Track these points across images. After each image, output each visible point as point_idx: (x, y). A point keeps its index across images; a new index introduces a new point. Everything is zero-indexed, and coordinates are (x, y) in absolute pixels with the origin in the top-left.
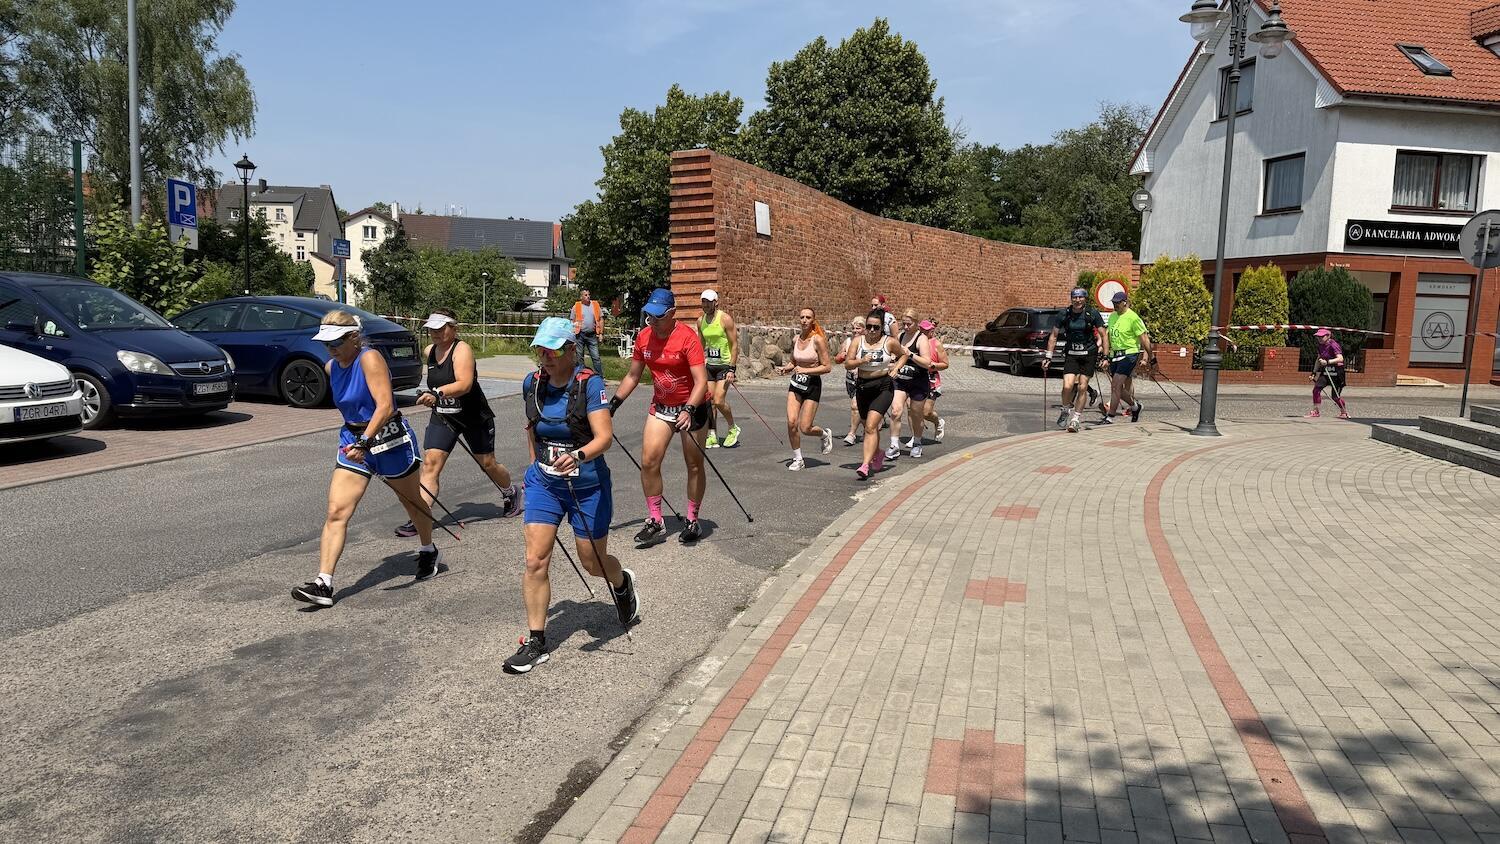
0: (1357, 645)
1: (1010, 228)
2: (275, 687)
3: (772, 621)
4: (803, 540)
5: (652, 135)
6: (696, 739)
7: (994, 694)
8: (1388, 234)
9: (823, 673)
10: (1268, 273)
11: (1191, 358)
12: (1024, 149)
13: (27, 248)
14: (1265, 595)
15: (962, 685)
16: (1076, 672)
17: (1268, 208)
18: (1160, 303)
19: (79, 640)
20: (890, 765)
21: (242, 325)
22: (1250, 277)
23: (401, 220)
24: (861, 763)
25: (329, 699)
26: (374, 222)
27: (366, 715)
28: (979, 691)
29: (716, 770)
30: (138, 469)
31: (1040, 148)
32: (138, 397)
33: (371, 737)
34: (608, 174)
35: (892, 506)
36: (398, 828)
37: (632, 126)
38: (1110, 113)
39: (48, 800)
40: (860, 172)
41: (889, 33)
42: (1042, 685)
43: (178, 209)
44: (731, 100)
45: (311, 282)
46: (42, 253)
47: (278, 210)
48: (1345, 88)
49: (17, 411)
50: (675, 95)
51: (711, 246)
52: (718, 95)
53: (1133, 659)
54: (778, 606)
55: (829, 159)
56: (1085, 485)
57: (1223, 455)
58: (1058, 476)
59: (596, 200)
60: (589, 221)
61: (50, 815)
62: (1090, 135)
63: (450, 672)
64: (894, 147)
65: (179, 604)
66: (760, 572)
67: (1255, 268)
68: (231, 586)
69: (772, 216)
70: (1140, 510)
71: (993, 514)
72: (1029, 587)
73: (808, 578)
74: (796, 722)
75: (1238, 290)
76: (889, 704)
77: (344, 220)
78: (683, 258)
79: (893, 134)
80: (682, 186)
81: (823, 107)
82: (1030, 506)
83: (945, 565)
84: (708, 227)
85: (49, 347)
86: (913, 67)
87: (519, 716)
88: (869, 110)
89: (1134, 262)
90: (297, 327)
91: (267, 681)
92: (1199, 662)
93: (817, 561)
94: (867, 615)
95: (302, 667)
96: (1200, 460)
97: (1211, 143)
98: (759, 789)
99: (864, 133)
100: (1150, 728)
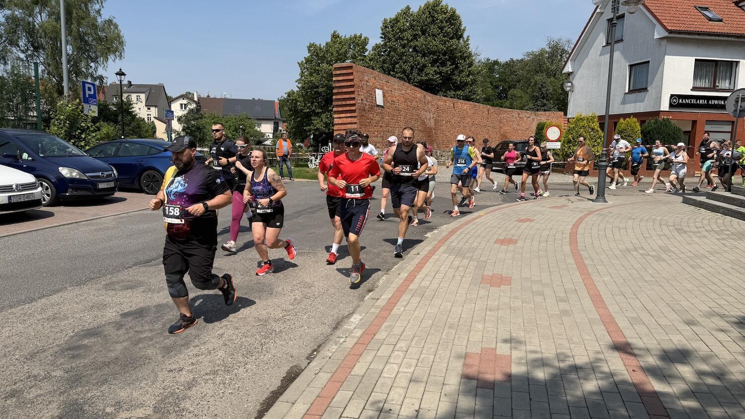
0: (675, 304)
1: (503, 101)
2: (141, 332)
3: (386, 296)
5: (324, 56)
6: (349, 354)
7: (496, 331)
8: (691, 101)
9: (411, 322)
10: (631, 121)
12: (509, 61)
13: (12, 117)
14: (630, 280)
15: (480, 326)
16: (536, 319)
17: (631, 89)
19: (43, 310)
20: (445, 365)
21: (121, 154)
22: (622, 124)
23: (199, 100)
24: (430, 364)
25: (168, 337)
26: (185, 102)
27: (186, 345)
28: (488, 329)
29: (359, 369)
30: (70, 226)
31: (517, 60)
32: (70, 190)
33: (189, 356)
34: (302, 77)
35: (445, 239)
36: (203, 399)
37: (314, 52)
38: (552, 42)
39: (30, 388)
40: (428, 74)
41: (442, 4)
42: (519, 325)
43: (87, 96)
44: (363, 38)
45: (155, 132)
46: (20, 119)
47: (137, 96)
48: (670, 28)
49: (10, 197)
50: (335, 36)
51: (354, 111)
52: (356, 35)
53: (564, 313)
54: (389, 289)
55: (412, 68)
56: (540, 228)
57: (609, 212)
58: (527, 223)
59: (296, 89)
60: (293, 100)
61: (31, 396)
62: (542, 52)
63: (227, 323)
64: (445, 61)
65: (93, 292)
66: (380, 273)
67: (625, 119)
68: (118, 283)
69: (384, 96)
70: (568, 240)
71: (497, 242)
72: (513, 278)
73: (404, 275)
74: (398, 345)
75: (616, 130)
76: (444, 336)
77: (170, 100)
78: (340, 118)
79: (444, 54)
80: (339, 81)
81: (409, 41)
82: (513, 238)
83: (472, 268)
84: (352, 102)
85: (24, 166)
86: (454, 20)
87: (262, 344)
88: (433, 42)
89: (565, 117)
90: (148, 154)
91: (137, 329)
92: (597, 314)
93: (408, 267)
94: (433, 293)
95: (154, 322)
96: (598, 214)
97: (602, 57)
98: (380, 378)
99: (430, 54)
100: (572, 346)
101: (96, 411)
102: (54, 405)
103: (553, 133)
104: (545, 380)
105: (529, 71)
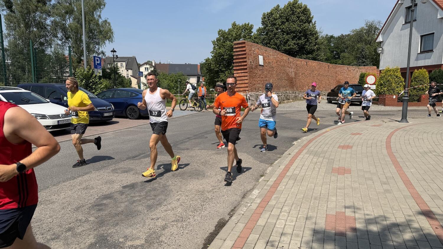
1: (337, 60)
2: (134, 197)
3: (273, 179)
4: (279, 156)
5: (227, 37)
6: (254, 213)
7: (344, 202)
9: (290, 195)
10: (422, 71)
11: (397, 99)
12: (341, 36)
13: (55, 77)
14: (428, 171)
15: (334, 199)
16: (369, 195)
17: (422, 51)
18: (387, 82)
19: (81, 184)
21: (115, 97)
22: (416, 73)
23: (155, 65)
24: (305, 221)
25: (149, 200)
26: (148, 66)
27: (160, 204)
28: (339, 200)
29: (261, 222)
31: (346, 35)
33: (162, 211)
34: (214, 50)
35: (305, 146)
36: (172, 236)
37: (222, 35)
38: (368, 23)
39: (78, 227)
40: (290, 45)
41: (298, 3)
42: (358, 198)
43: (96, 64)
44: (250, 25)
45: (131, 84)
46: (59, 78)
47: (121, 64)
49: (58, 121)
50: (234, 25)
51: (246, 69)
52: (246, 24)
53: (387, 191)
54: (274, 175)
55: (281, 42)
56: (366, 138)
57: (410, 129)
58: (357, 136)
59: (211, 57)
60: (209, 64)
61: (79, 231)
62: (362, 30)
63: (181, 193)
64: (301, 37)
65: (106, 174)
66: (267, 165)
67: (418, 70)
68: (119, 169)
69: (264, 59)
70: (385, 146)
71: (339, 147)
72: (352, 169)
73: (282, 167)
74: (284, 209)
75: (412, 77)
76: (312, 204)
77: (139, 66)
78: (237, 73)
79: (300, 33)
80: (237, 51)
81: (280, 26)
82: (349, 145)
83: (325, 163)
84: (245, 64)
86: (306, 12)
87: (202, 205)
88: (293, 26)
89: (377, 69)
90: (131, 96)
91: (132, 195)
92: (409, 192)
93: (284, 162)
94: (302, 178)
95: (141, 191)
96: (403, 130)
97: (403, 31)
98: (275, 228)
99: (291, 33)
100: (394, 212)
101: (114, 240)
102: (92, 236)
103: (371, 80)
104: (379, 232)
105: (353, 42)
